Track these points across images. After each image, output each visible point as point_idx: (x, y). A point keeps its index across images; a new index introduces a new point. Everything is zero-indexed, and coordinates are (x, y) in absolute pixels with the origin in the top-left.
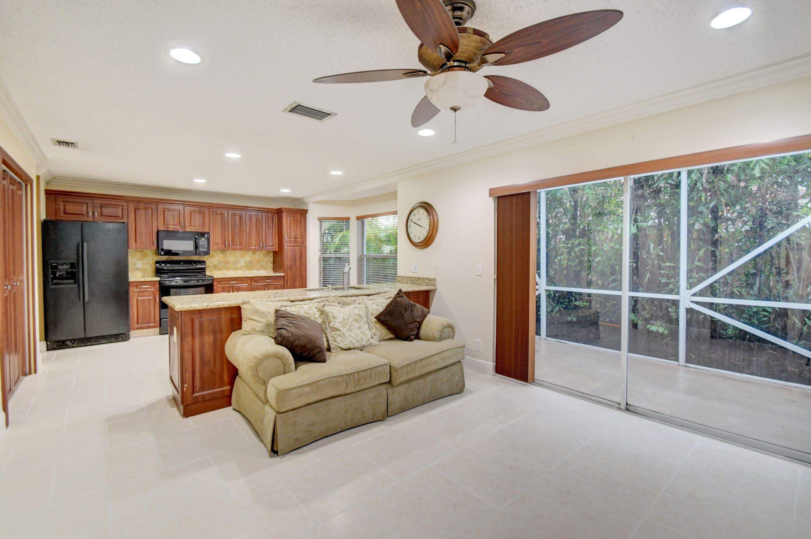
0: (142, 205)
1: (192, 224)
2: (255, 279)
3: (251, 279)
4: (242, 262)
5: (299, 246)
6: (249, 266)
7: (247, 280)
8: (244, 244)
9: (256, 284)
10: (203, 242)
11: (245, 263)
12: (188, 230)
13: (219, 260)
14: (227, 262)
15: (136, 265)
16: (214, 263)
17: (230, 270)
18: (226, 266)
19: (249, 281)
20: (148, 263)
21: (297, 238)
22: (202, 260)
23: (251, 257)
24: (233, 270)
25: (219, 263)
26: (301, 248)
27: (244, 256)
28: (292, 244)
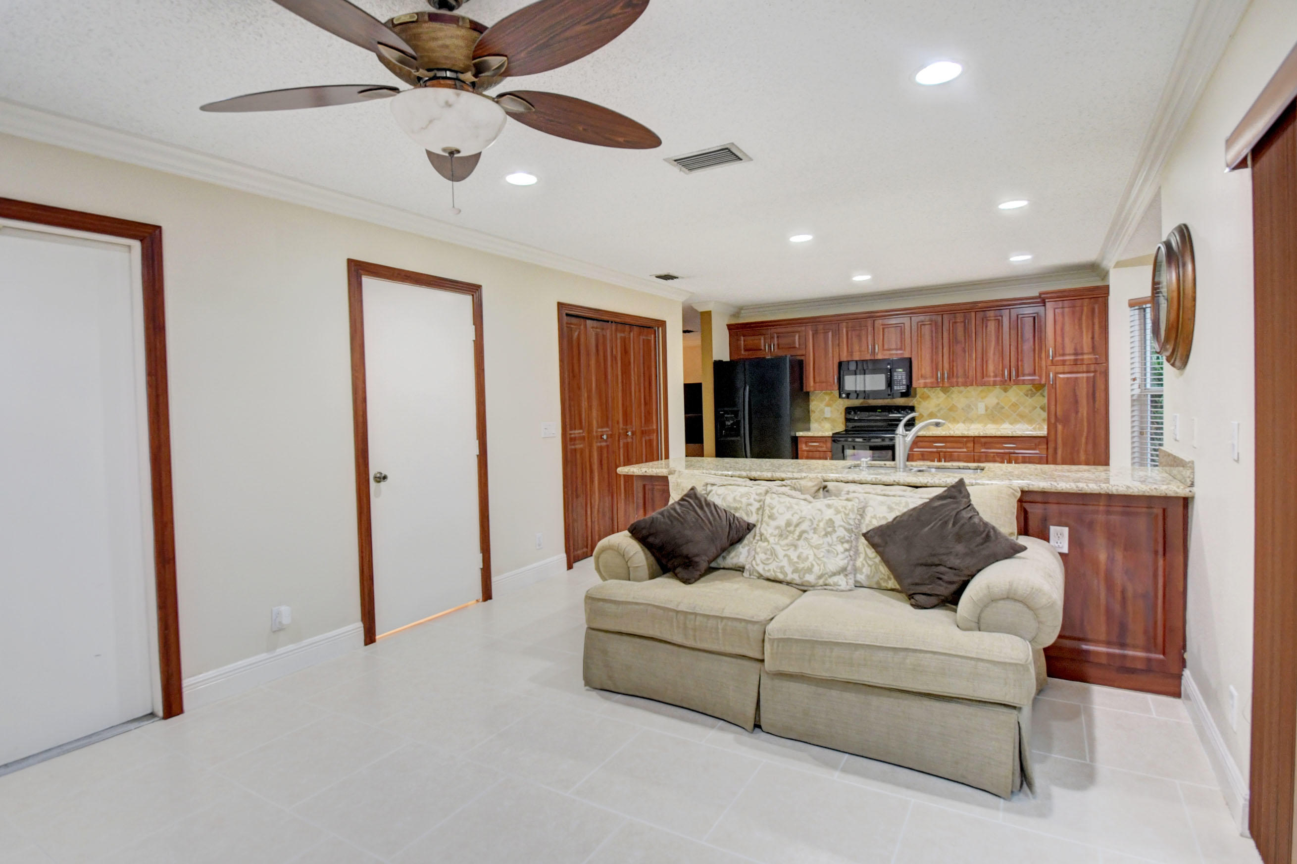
0: (821, 327)
1: (886, 347)
2: (983, 440)
3: (975, 439)
4: (981, 408)
5: (1088, 372)
6: (993, 415)
7: (967, 442)
8: (972, 373)
9: (983, 450)
10: (900, 375)
11: (986, 410)
12: (880, 357)
13: (939, 405)
14: (952, 409)
15: (824, 413)
16: (930, 410)
17: (958, 422)
18: (951, 414)
19: (971, 445)
20: (838, 410)
21: (1082, 354)
22: (911, 404)
23: (997, 397)
24: (964, 422)
25: (939, 411)
26: (1092, 375)
27: (985, 397)
28: (1067, 369)
